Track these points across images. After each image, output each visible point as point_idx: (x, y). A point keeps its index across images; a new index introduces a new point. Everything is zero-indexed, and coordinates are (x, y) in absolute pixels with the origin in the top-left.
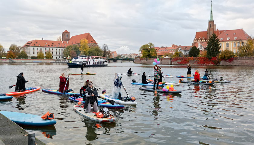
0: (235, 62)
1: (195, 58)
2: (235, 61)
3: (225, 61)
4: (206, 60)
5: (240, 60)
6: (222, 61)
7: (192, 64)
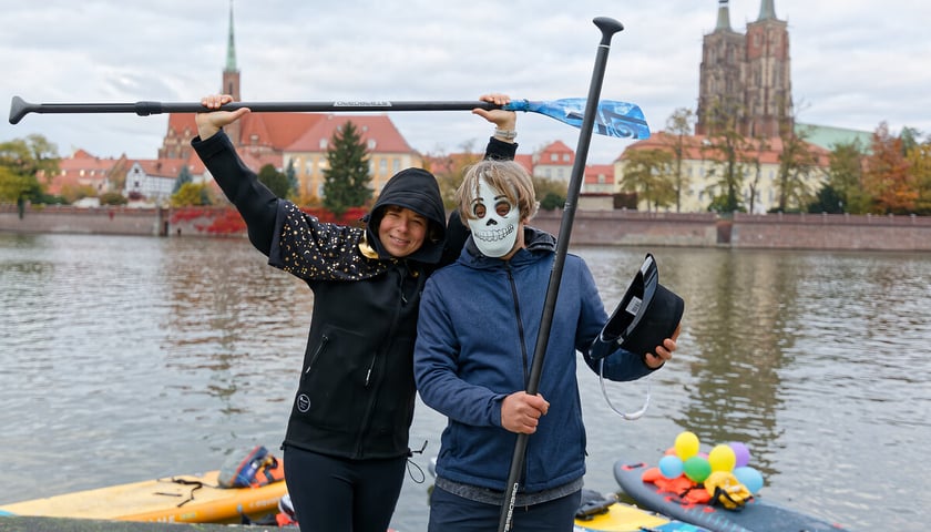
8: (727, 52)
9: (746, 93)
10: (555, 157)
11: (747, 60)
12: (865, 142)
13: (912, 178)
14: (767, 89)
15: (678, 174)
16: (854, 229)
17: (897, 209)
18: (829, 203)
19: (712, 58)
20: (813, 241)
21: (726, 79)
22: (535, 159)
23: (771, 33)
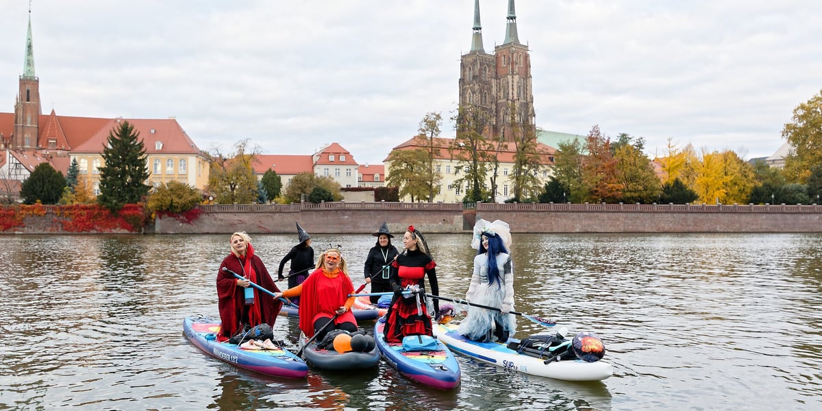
0: (207, 221)
1: (54, 209)
2: (204, 217)
3: (171, 219)
4: (100, 215)
5: (220, 216)
6: (160, 218)
7: (40, 232)
8: (480, 70)
9: (496, 105)
10: (332, 158)
11: (496, 78)
12: (583, 142)
13: (619, 173)
14: (513, 101)
15: (430, 171)
16: (575, 215)
17: (608, 198)
18: (555, 194)
19: (469, 75)
20: (543, 226)
21: (481, 92)
22: (315, 159)
23: (515, 55)
